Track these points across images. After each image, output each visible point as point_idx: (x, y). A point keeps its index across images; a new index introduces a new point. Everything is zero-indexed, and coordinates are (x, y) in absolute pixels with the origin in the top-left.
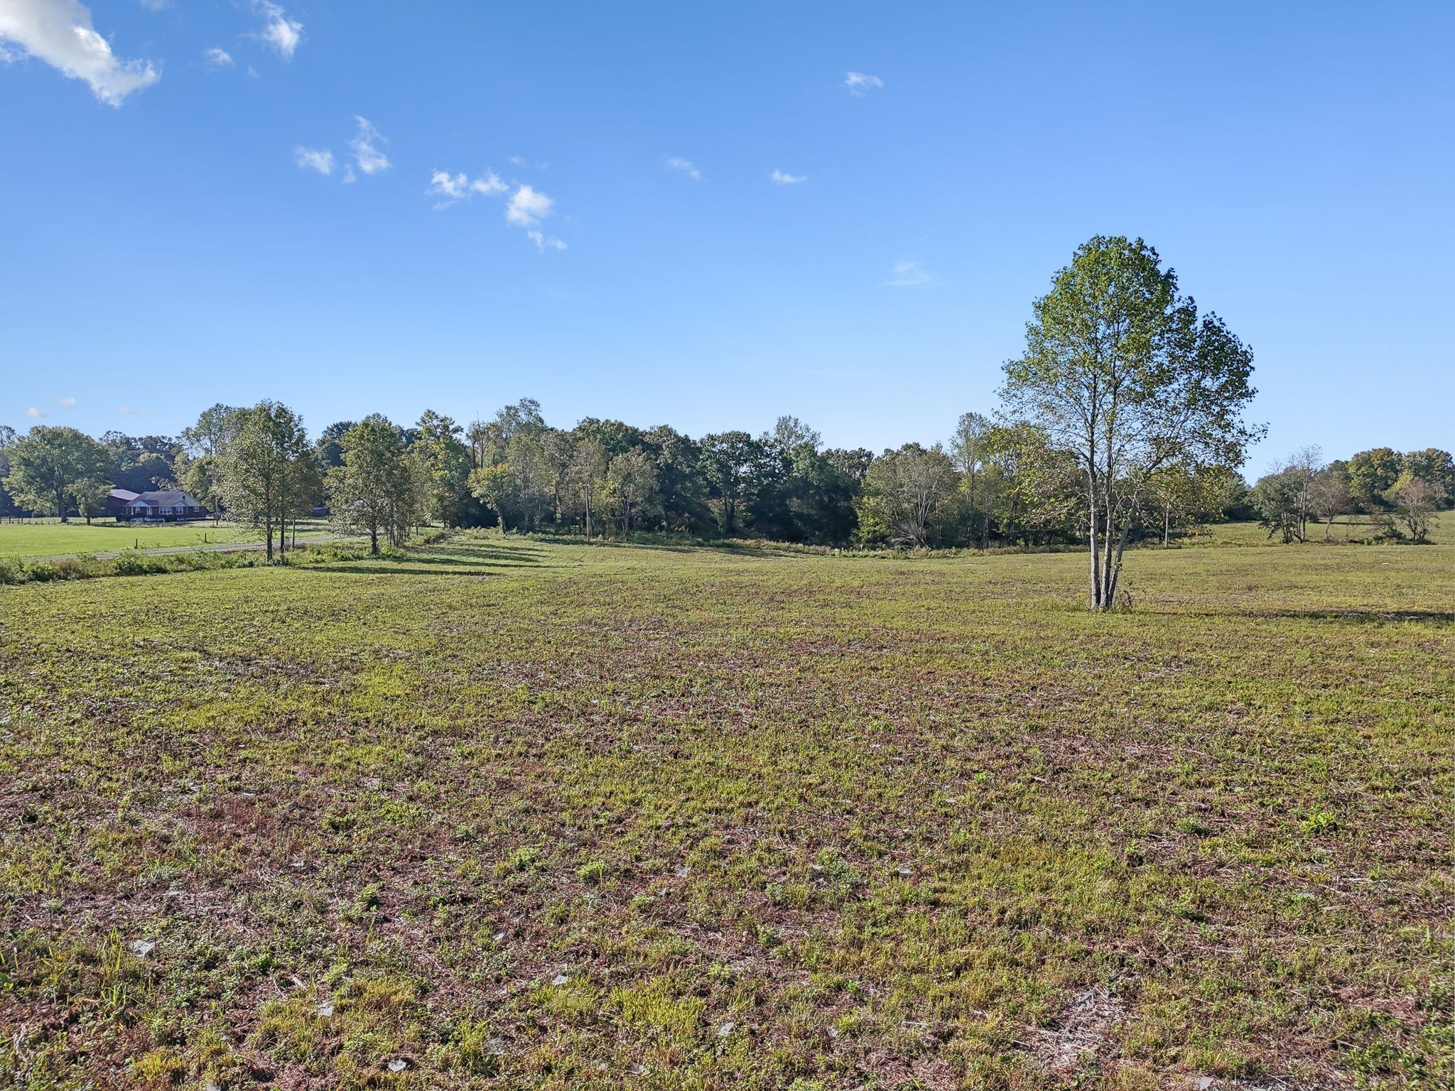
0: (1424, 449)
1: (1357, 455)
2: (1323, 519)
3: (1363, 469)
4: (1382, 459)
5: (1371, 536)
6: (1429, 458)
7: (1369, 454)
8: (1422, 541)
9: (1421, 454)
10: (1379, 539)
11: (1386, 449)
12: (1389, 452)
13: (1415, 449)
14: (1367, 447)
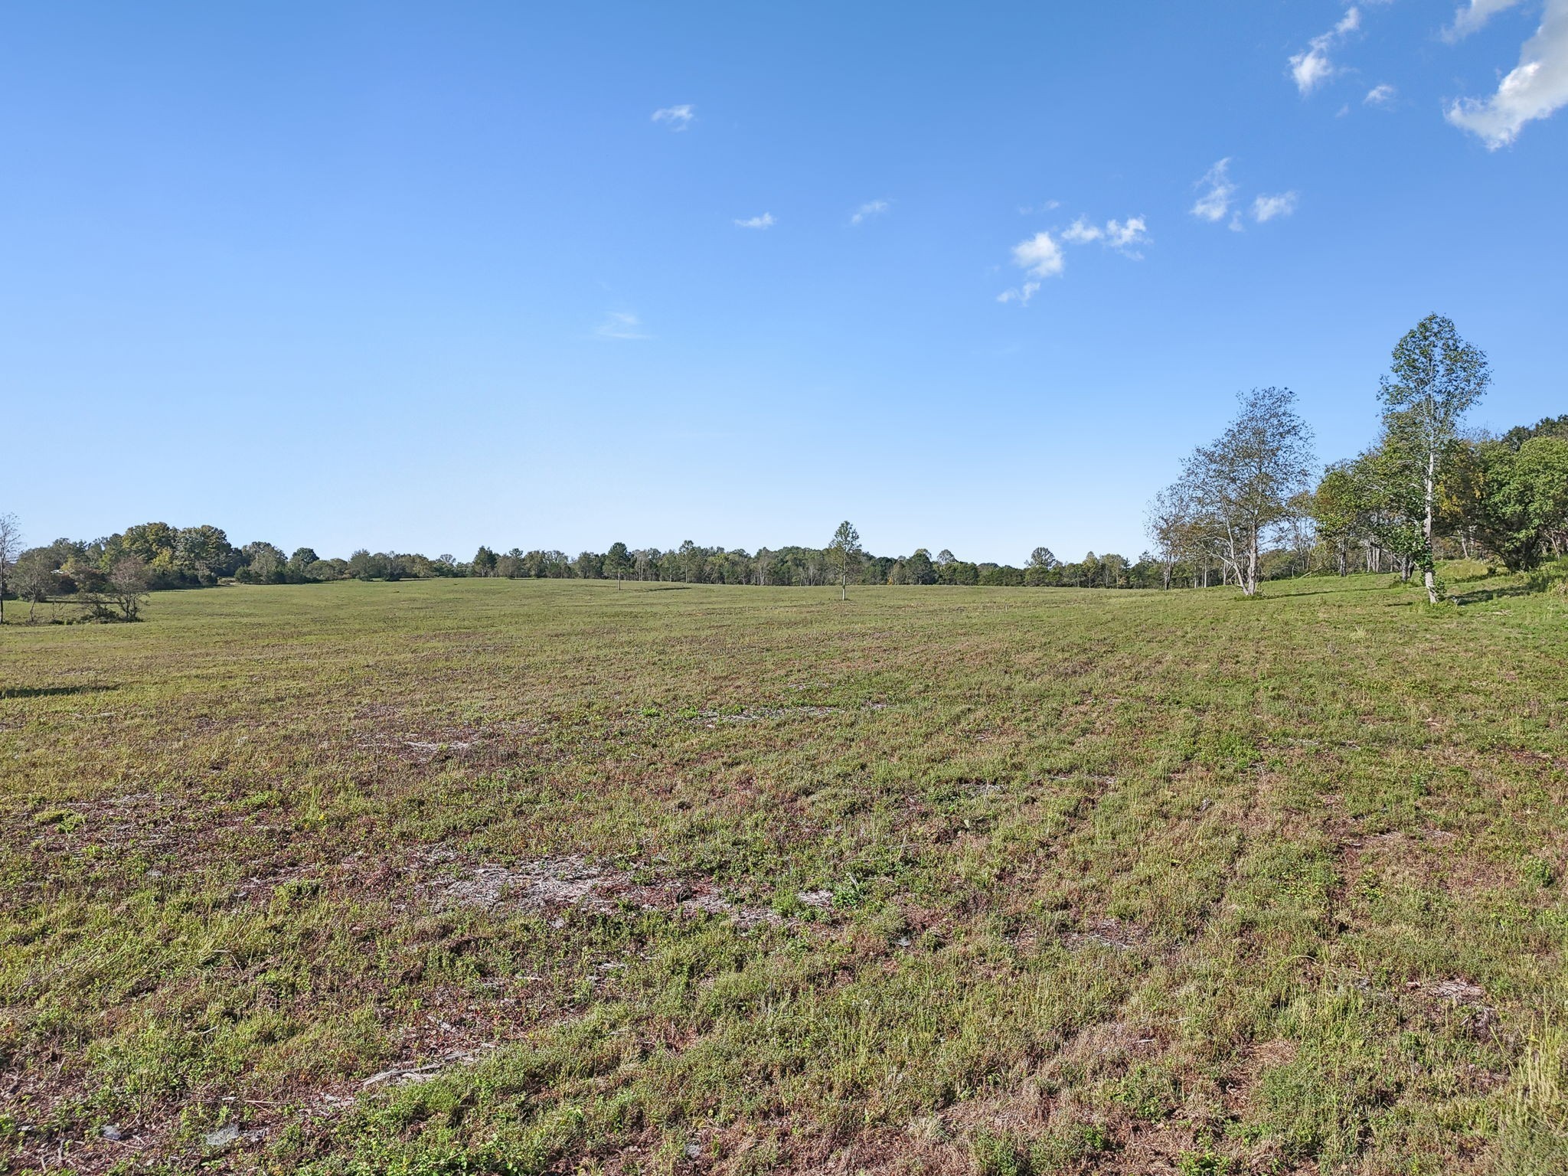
0: (199, 526)
1: (131, 529)
2: (49, 598)
3: (137, 544)
4: (157, 535)
5: (79, 615)
6: (204, 534)
7: (144, 528)
8: (133, 619)
9: (196, 531)
10: (85, 618)
11: (161, 524)
12: (164, 527)
13: (190, 526)
14: (142, 521)
